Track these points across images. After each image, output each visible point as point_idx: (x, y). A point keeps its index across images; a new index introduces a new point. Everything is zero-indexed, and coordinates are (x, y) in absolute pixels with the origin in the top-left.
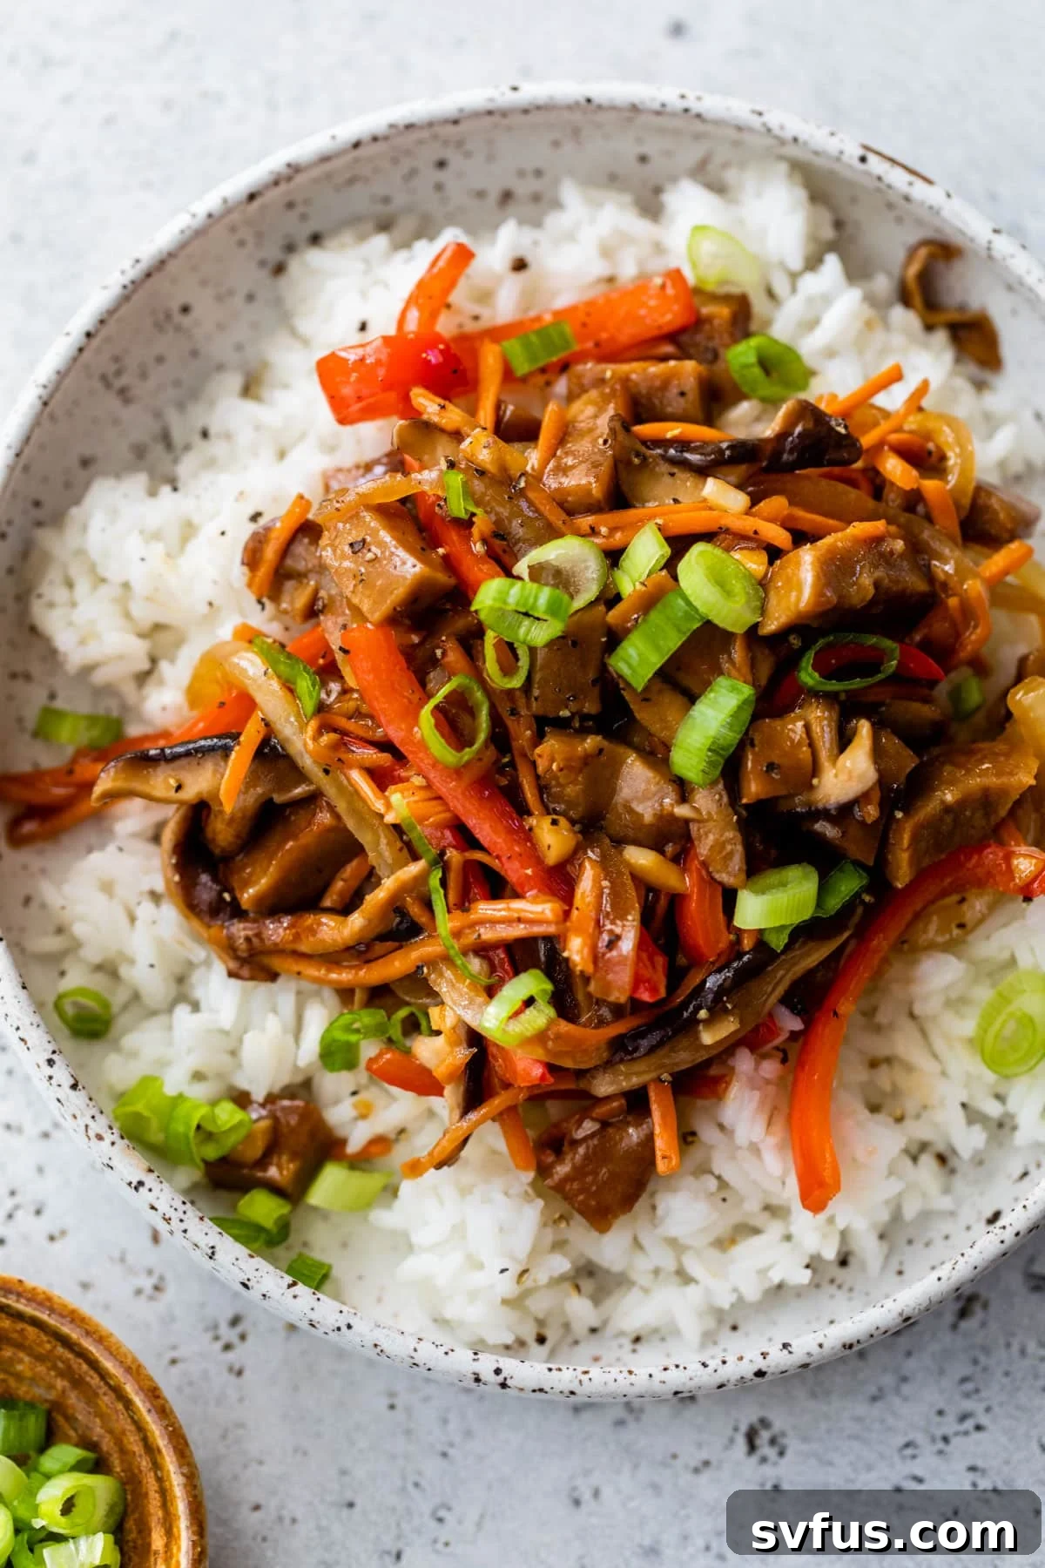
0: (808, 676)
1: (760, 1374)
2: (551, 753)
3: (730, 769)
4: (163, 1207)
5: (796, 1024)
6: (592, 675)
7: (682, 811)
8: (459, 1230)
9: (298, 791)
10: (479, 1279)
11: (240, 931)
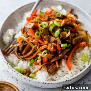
0: (65, 29)
1: (67, 81)
2: (45, 37)
3: (59, 36)
4: (17, 73)
5: (67, 56)
6: (48, 31)
7: (56, 39)
8: (41, 75)
9: (26, 44)
10: (43, 78)
11: (22, 56)
